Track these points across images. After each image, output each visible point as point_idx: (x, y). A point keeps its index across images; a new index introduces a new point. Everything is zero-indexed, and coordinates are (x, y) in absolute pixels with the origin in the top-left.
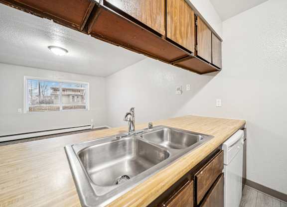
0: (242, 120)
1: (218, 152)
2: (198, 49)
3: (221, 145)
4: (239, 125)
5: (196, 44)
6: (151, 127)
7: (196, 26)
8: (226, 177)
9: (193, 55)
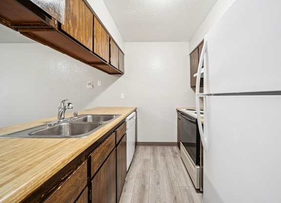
0: (135, 106)
1: (123, 122)
2: (111, 60)
3: (125, 119)
4: (133, 109)
5: (110, 57)
6: (76, 115)
7: (110, 45)
8: (128, 135)
9: (107, 63)
